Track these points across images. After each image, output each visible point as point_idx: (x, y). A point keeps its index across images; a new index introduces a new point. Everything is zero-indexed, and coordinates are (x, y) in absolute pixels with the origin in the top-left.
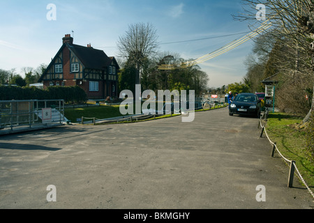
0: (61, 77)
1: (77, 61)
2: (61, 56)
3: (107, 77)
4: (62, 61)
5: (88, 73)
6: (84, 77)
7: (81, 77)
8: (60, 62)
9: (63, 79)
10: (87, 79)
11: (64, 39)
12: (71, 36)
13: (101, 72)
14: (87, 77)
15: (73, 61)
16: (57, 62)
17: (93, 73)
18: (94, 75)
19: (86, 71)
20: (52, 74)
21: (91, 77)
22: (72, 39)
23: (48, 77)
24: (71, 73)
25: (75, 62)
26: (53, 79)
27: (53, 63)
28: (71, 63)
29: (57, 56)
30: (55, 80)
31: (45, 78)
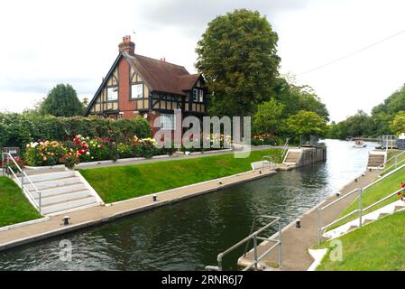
0: (116, 107)
1: (139, 80)
2: (116, 74)
3: (190, 107)
4: (118, 80)
5: (159, 101)
6: (151, 106)
7: (147, 107)
8: (115, 83)
9: (119, 110)
10: (155, 110)
11: (120, 46)
12: (132, 40)
13: (180, 99)
14: (156, 107)
15: (134, 80)
16: (110, 84)
17: (166, 100)
18: (169, 104)
19: (154, 96)
20: (104, 103)
21: (163, 107)
22: (132, 45)
23: (98, 108)
24: (131, 100)
25: (137, 83)
26: (104, 112)
27: (104, 86)
28: (131, 84)
29: (111, 74)
30: (108, 113)
31: (93, 110)
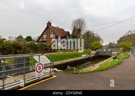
0: (46, 40)
1: (53, 33)
2: (46, 31)
4: (46, 33)
8: (46, 34)
9: (47, 41)
11: (47, 24)
12: (51, 22)
15: (51, 33)
16: (44, 34)
20: (42, 39)
22: (51, 24)
23: (40, 40)
24: (50, 38)
25: (52, 34)
26: (42, 41)
27: (43, 34)
28: (50, 34)
29: (44, 31)
30: (43, 42)
31: (39, 41)
